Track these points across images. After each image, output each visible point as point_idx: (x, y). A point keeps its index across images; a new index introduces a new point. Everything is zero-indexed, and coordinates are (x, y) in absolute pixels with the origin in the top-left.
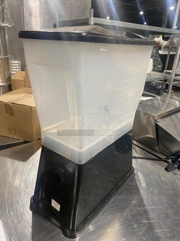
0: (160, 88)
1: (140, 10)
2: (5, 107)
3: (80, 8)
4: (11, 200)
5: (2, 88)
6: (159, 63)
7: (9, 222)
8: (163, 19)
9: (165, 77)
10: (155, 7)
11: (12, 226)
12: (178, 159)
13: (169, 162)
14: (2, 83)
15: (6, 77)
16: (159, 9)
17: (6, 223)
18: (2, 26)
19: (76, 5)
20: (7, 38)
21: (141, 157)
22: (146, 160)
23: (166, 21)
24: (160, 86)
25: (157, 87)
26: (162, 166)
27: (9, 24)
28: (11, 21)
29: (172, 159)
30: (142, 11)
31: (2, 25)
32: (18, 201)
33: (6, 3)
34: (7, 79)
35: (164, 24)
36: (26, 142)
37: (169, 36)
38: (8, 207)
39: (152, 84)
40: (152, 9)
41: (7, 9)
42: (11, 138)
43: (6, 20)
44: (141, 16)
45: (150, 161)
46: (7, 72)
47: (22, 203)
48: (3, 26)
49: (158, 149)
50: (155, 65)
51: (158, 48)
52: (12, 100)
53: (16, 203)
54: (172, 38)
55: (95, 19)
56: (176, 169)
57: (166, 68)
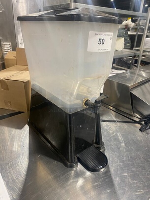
0: (130, 63)
4: (12, 163)
6: (128, 42)
8: (130, 4)
9: (134, 53)
13: (143, 124)
17: (8, 183)
21: (119, 121)
24: (130, 61)
29: (144, 121)
34: (1, 59)
39: (123, 60)
47: (21, 164)
49: (133, 114)
50: (126, 43)
51: (127, 29)
52: (6, 77)
53: (16, 165)
54: (139, 20)
55: (76, 4)
56: (148, 129)
57: (135, 46)
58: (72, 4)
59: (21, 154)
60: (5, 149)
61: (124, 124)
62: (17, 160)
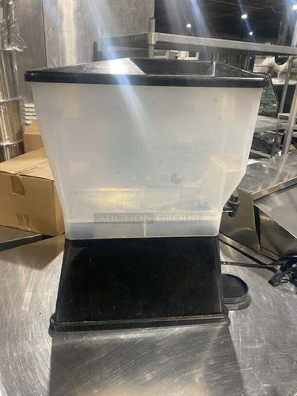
0: (272, 142)
1: (242, 11)
2: (12, 180)
3: (136, 16)
4: (16, 333)
5: (9, 149)
6: (273, 99)
7: (9, 369)
8: (280, 25)
9: (278, 125)
10: (267, 7)
11: (14, 375)
12: (291, 265)
13: (277, 271)
14: (9, 141)
15: (16, 132)
16: (274, 9)
17: (4, 370)
18: (7, 51)
19: (130, 12)
20: (16, 68)
21: (231, 262)
22: (238, 267)
23: (286, 30)
24: (272, 139)
25: (267, 141)
26: (264, 276)
27: (19, 47)
28: (21, 43)
29: (281, 265)
30: (245, 14)
31: (8, 49)
32: (26, 334)
33: (14, 13)
34: (17, 135)
35: (282, 34)
36: (45, 237)
37: (287, 56)
38: (10, 344)
39: (259, 136)
40: (261, 9)
41: (16, 23)
42: (21, 230)
43: (13, 40)
44: (243, 21)
45: (245, 268)
46: (17, 123)
47: (32, 337)
48: (10, 51)
49: (259, 249)
50: (267, 103)
51: (270, 75)
52: (22, 170)
53: (23, 338)
54: (290, 60)
55: (159, 35)
56: (287, 282)
57: (282, 109)
58: (152, 34)
59: (34, 318)
60: (8, 306)
61: (239, 268)
62: (25, 328)
